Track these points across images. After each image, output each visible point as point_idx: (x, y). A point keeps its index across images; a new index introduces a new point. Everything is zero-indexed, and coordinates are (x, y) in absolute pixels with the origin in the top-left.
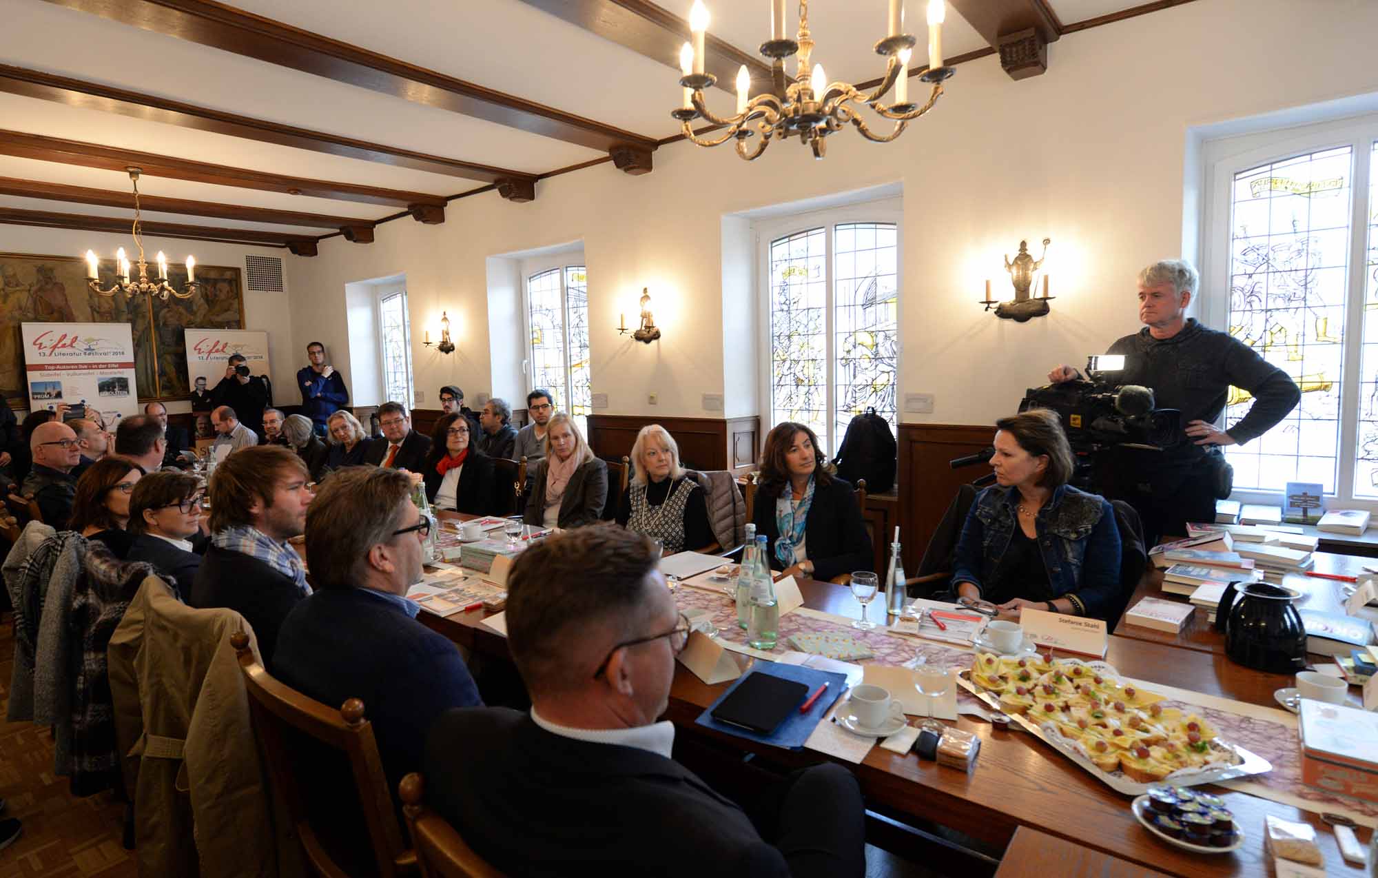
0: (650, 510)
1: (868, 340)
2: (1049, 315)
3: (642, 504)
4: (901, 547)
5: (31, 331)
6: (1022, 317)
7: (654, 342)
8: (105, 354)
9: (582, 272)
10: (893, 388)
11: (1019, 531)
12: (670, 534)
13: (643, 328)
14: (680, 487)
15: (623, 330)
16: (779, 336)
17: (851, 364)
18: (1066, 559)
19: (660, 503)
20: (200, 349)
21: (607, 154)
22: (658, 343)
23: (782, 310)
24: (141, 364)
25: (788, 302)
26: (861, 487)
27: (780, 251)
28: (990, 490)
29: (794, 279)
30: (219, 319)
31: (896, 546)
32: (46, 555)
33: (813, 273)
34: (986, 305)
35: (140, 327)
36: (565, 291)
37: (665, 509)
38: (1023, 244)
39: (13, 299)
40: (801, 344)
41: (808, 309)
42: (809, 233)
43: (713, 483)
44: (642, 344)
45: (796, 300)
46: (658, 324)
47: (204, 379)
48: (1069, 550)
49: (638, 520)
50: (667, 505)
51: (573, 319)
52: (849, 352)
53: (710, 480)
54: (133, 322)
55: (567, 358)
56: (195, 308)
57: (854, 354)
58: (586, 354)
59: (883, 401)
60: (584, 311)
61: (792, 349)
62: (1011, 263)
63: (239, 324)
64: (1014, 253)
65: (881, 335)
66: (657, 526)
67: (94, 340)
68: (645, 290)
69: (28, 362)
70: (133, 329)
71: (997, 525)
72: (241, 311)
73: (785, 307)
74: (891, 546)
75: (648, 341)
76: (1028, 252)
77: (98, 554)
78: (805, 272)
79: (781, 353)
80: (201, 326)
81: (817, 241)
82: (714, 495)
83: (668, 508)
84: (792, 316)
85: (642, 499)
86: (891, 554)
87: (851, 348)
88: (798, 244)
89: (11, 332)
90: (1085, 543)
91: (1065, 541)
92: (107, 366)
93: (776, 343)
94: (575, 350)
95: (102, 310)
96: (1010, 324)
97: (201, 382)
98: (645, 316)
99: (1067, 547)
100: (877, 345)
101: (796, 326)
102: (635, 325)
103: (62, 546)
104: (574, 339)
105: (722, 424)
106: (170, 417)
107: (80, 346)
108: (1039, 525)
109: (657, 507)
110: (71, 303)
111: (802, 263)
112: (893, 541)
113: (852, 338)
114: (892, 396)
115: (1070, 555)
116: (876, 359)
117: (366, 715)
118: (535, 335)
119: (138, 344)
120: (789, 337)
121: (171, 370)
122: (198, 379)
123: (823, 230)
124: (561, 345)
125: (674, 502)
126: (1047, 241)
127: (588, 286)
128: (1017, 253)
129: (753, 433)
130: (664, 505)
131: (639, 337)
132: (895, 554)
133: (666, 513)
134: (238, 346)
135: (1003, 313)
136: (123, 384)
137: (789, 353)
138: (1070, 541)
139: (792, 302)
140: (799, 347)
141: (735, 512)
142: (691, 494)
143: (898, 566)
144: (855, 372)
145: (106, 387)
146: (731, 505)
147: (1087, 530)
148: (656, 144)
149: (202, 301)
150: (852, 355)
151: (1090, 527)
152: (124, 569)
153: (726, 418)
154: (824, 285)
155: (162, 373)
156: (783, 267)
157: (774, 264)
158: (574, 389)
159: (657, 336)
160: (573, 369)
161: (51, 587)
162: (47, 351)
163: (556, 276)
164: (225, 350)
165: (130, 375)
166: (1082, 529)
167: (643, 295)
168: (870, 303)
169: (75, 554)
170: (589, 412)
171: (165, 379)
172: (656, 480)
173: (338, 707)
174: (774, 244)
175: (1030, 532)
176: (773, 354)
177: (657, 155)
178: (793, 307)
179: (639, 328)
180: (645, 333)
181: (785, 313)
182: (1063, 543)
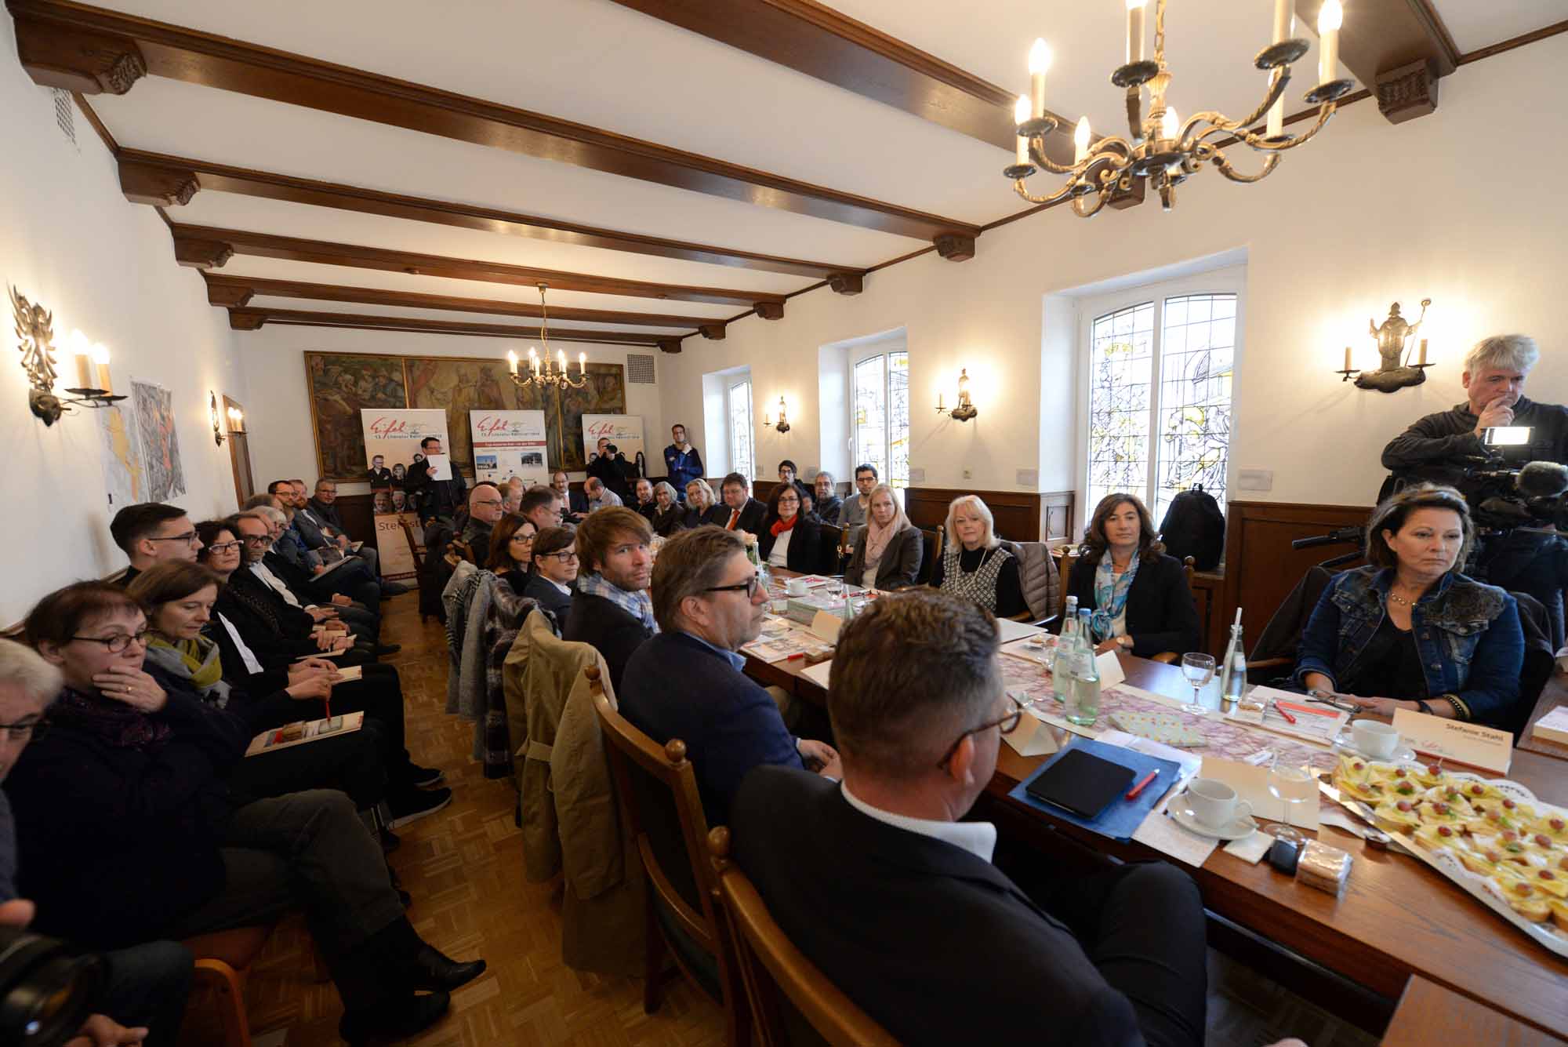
0: (962, 577)
1: (1197, 415)
2: (1424, 385)
3: (955, 571)
4: (1243, 630)
5: (476, 416)
6: (1389, 387)
7: (970, 420)
8: (526, 434)
9: (905, 357)
10: (1224, 465)
11: (1388, 621)
12: (982, 600)
13: (961, 407)
14: (994, 556)
15: (941, 409)
16: (1098, 413)
17: (1177, 440)
18: (1450, 655)
19: (973, 570)
20: (592, 431)
21: (931, 244)
22: (975, 422)
23: (1103, 387)
24: (551, 442)
25: (1109, 379)
26: (1188, 564)
27: (1103, 328)
28: (1352, 574)
29: (1118, 355)
30: (607, 406)
31: (1237, 628)
32: (469, 588)
33: (1138, 350)
34: (1345, 375)
35: (551, 413)
36: (887, 375)
37: (978, 577)
38: (1396, 307)
39: (465, 392)
40: (1122, 420)
41: (1132, 385)
42: (1136, 308)
43: (1027, 553)
44: (959, 422)
45: (1118, 377)
46: (975, 403)
48: (1454, 647)
49: (950, 586)
50: (980, 572)
51: (895, 401)
52: (1175, 428)
53: (1024, 552)
54: (545, 409)
55: (888, 436)
56: (589, 398)
57: (1182, 429)
58: (906, 432)
59: (1211, 478)
60: (905, 393)
61: (1111, 426)
62: (1378, 328)
63: (621, 410)
64: (1385, 315)
65: (1213, 410)
66: (969, 592)
68: (964, 371)
69: (475, 440)
70: (546, 414)
71: (1358, 614)
72: (623, 399)
73: (1106, 384)
74: (1230, 628)
75: (964, 419)
76: (1401, 316)
77: (502, 590)
78: (1130, 348)
79: (1100, 430)
80: (595, 412)
81: (1144, 317)
82: (1028, 565)
83: (981, 575)
84: (1113, 393)
85: (955, 565)
86: (1230, 636)
87: (1177, 423)
88: (1123, 321)
89: (463, 418)
90: (1477, 640)
91: (1450, 636)
92: (527, 443)
93: (1095, 420)
94: (895, 429)
95: (525, 400)
96: (1373, 395)
98: (963, 396)
99: (1453, 643)
100: (1207, 421)
101: (1117, 403)
102: (953, 404)
103: (479, 582)
104: (895, 419)
105: (1036, 498)
106: (570, 484)
107: (509, 428)
108: (1416, 614)
109: (970, 574)
110: (504, 396)
111: (1125, 340)
112: (1234, 623)
113: (1181, 413)
114: (1222, 473)
115: (1456, 652)
116: (1205, 435)
117: (688, 756)
118: (860, 416)
119: (549, 426)
120: (1109, 414)
121: (572, 448)
123: (1152, 304)
124: (883, 424)
125: (987, 570)
126: (1427, 302)
127: (909, 371)
128: (1386, 317)
129: (1067, 507)
130: (977, 573)
131: (956, 416)
132: (1235, 636)
133: (979, 580)
134: (621, 427)
135: (1364, 383)
136: (538, 458)
137: (1108, 430)
138: (1456, 636)
139: (1114, 378)
140: (1120, 424)
141: (1048, 583)
142: (1004, 563)
143: (1238, 649)
144: (1180, 448)
145: (527, 460)
146: (1045, 576)
147: (1482, 626)
148: (979, 230)
149: (595, 392)
150: (1179, 431)
151: (1486, 622)
152: (517, 603)
153: (1040, 491)
154: (1150, 361)
155: (566, 450)
156: (1106, 344)
157: (1096, 341)
158: (894, 464)
159: (973, 414)
160: (893, 446)
161: (471, 614)
162: (487, 432)
163: (880, 361)
164: (611, 431)
165: (543, 450)
166: (1475, 624)
167: (962, 375)
168: (1201, 377)
169: (488, 588)
170: (907, 485)
171: (567, 454)
172: (970, 548)
173: (664, 744)
174: (1097, 322)
175: (1402, 621)
176: (1092, 430)
177: (979, 241)
178: (1115, 384)
179: (956, 407)
180: (962, 412)
181: (1106, 390)
182: (1447, 638)
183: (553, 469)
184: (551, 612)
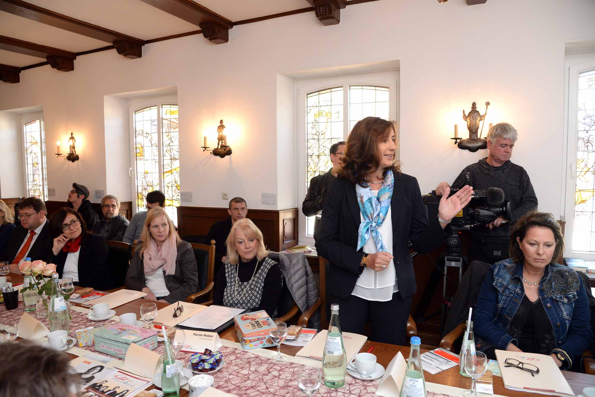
0: (240, 286)
3: (235, 281)
6: (473, 149)
7: (227, 157)
9: (175, 109)
13: (219, 147)
14: (263, 266)
15: (205, 148)
16: (311, 156)
18: (562, 316)
19: (248, 279)
21: (198, 28)
22: (230, 158)
23: (314, 139)
25: (318, 134)
27: (313, 100)
29: (322, 119)
33: (335, 116)
34: (455, 141)
36: (160, 120)
37: (252, 284)
38: (474, 104)
40: (327, 161)
41: (332, 139)
42: (333, 90)
44: (218, 158)
45: (323, 132)
46: (230, 143)
48: (563, 309)
51: (166, 140)
55: (161, 166)
58: (176, 164)
60: (175, 135)
61: (320, 164)
62: (467, 114)
68: (221, 122)
71: (507, 292)
73: (316, 137)
75: (222, 156)
76: (477, 109)
78: (329, 114)
79: (313, 167)
81: (338, 95)
83: (254, 283)
84: (320, 143)
85: (235, 277)
88: (325, 97)
90: (574, 305)
91: (560, 303)
93: (310, 160)
94: (167, 162)
96: (466, 153)
98: (221, 139)
99: (562, 307)
101: (323, 150)
102: (213, 144)
104: (166, 154)
105: (276, 214)
109: (246, 283)
111: (327, 109)
115: (565, 313)
118: (138, 151)
120: (319, 156)
123: (342, 88)
124: (157, 158)
125: (258, 278)
127: (180, 118)
128: (470, 110)
129: (294, 219)
130: (251, 281)
131: (216, 153)
135: (462, 146)
137: (318, 167)
138: (563, 303)
139: (321, 133)
140: (325, 163)
147: (574, 296)
148: (232, 24)
151: (575, 293)
153: (279, 208)
154: (342, 123)
156: (315, 111)
157: (309, 108)
158: (166, 188)
159: (229, 152)
160: (165, 174)
163: (154, 110)
166: (571, 296)
167: (220, 125)
170: (178, 205)
172: (246, 261)
174: (309, 96)
175: (533, 296)
176: (308, 167)
177: (232, 32)
178: (321, 137)
179: (216, 147)
180: (222, 151)
181: (316, 141)
182: (559, 305)
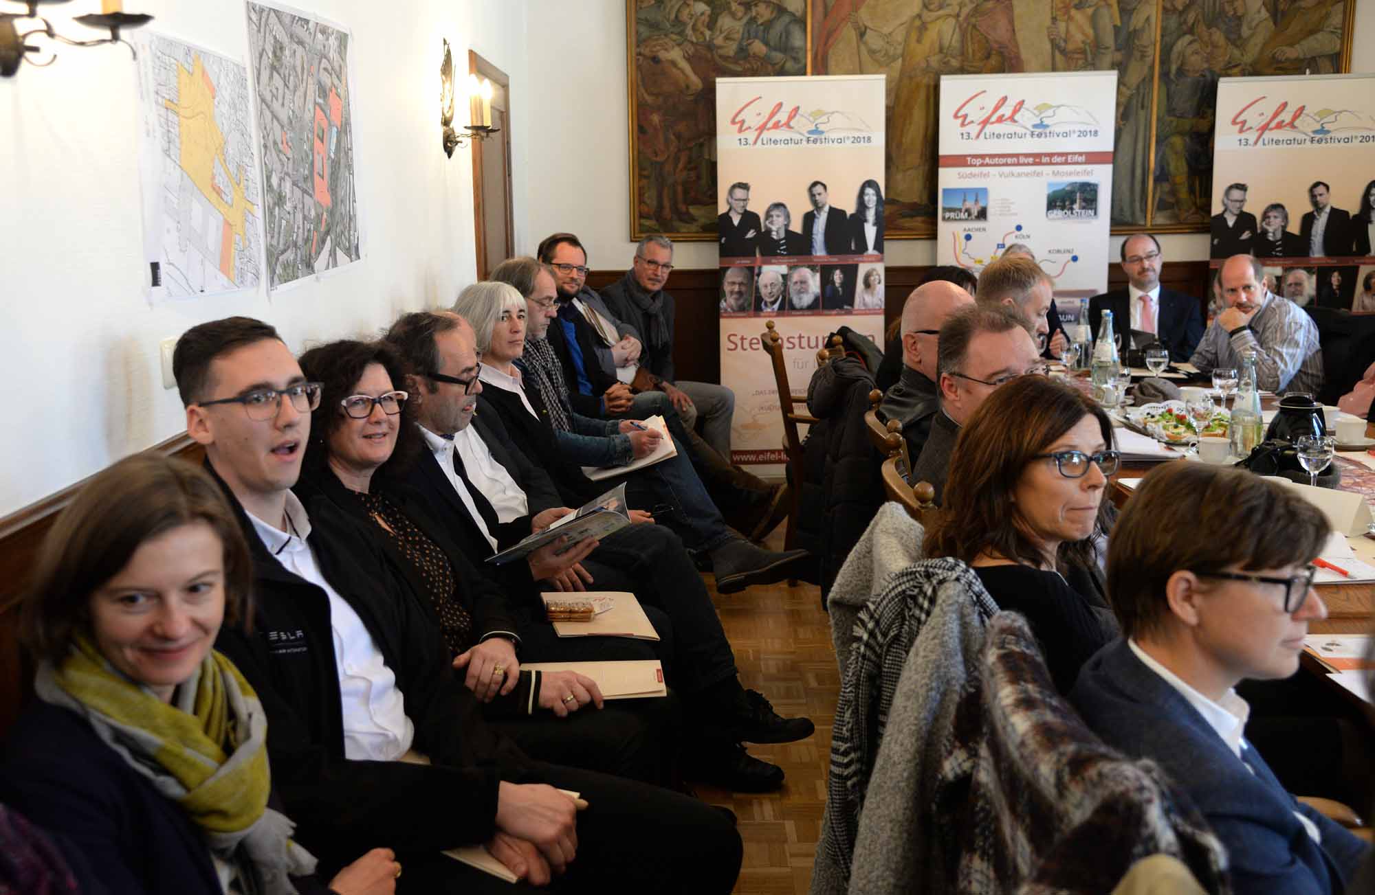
5: (953, 89)
8: (1066, 135)
20: (1244, 122)
24: (1125, 158)
30: (1292, 53)
32: (901, 617)
35: (1134, 78)
39: (931, 35)
47: (1242, 187)
54: (1121, 67)
56: (1245, 31)
63: (1337, 62)
67: (1051, 107)
69: (943, 151)
70: (1121, 83)
72: (1346, 32)
77: (1014, 667)
80: (1255, 70)
89: (922, 96)
92: (1065, 158)
95: (1070, 47)
97: (1236, 194)
103: (932, 601)
106: (1165, 266)
107: (1027, 118)
110: (1020, 36)
119: (1125, 113)
121: (1178, 168)
122: (1231, 187)
134: (1328, 112)
136: (1085, 196)
145: (1060, 201)
149: (1264, 14)
152: (1078, 765)
155: (1163, 176)
161: (898, 701)
162: (974, 129)
164: (1296, 123)
165: (1102, 176)
169: (955, 627)
171: (1166, 187)
183: (1119, 225)
184: (1212, 842)
